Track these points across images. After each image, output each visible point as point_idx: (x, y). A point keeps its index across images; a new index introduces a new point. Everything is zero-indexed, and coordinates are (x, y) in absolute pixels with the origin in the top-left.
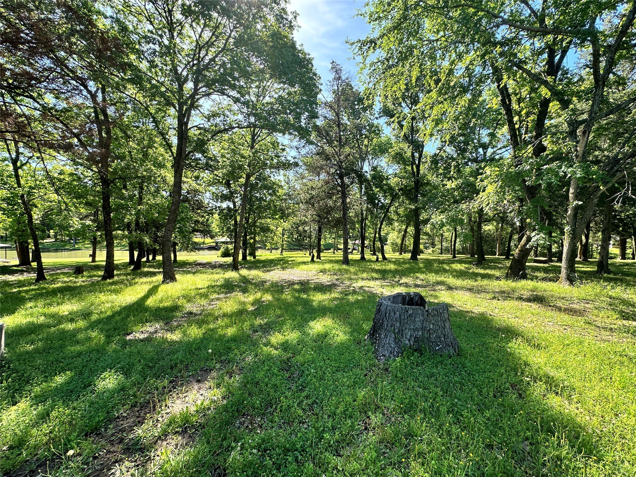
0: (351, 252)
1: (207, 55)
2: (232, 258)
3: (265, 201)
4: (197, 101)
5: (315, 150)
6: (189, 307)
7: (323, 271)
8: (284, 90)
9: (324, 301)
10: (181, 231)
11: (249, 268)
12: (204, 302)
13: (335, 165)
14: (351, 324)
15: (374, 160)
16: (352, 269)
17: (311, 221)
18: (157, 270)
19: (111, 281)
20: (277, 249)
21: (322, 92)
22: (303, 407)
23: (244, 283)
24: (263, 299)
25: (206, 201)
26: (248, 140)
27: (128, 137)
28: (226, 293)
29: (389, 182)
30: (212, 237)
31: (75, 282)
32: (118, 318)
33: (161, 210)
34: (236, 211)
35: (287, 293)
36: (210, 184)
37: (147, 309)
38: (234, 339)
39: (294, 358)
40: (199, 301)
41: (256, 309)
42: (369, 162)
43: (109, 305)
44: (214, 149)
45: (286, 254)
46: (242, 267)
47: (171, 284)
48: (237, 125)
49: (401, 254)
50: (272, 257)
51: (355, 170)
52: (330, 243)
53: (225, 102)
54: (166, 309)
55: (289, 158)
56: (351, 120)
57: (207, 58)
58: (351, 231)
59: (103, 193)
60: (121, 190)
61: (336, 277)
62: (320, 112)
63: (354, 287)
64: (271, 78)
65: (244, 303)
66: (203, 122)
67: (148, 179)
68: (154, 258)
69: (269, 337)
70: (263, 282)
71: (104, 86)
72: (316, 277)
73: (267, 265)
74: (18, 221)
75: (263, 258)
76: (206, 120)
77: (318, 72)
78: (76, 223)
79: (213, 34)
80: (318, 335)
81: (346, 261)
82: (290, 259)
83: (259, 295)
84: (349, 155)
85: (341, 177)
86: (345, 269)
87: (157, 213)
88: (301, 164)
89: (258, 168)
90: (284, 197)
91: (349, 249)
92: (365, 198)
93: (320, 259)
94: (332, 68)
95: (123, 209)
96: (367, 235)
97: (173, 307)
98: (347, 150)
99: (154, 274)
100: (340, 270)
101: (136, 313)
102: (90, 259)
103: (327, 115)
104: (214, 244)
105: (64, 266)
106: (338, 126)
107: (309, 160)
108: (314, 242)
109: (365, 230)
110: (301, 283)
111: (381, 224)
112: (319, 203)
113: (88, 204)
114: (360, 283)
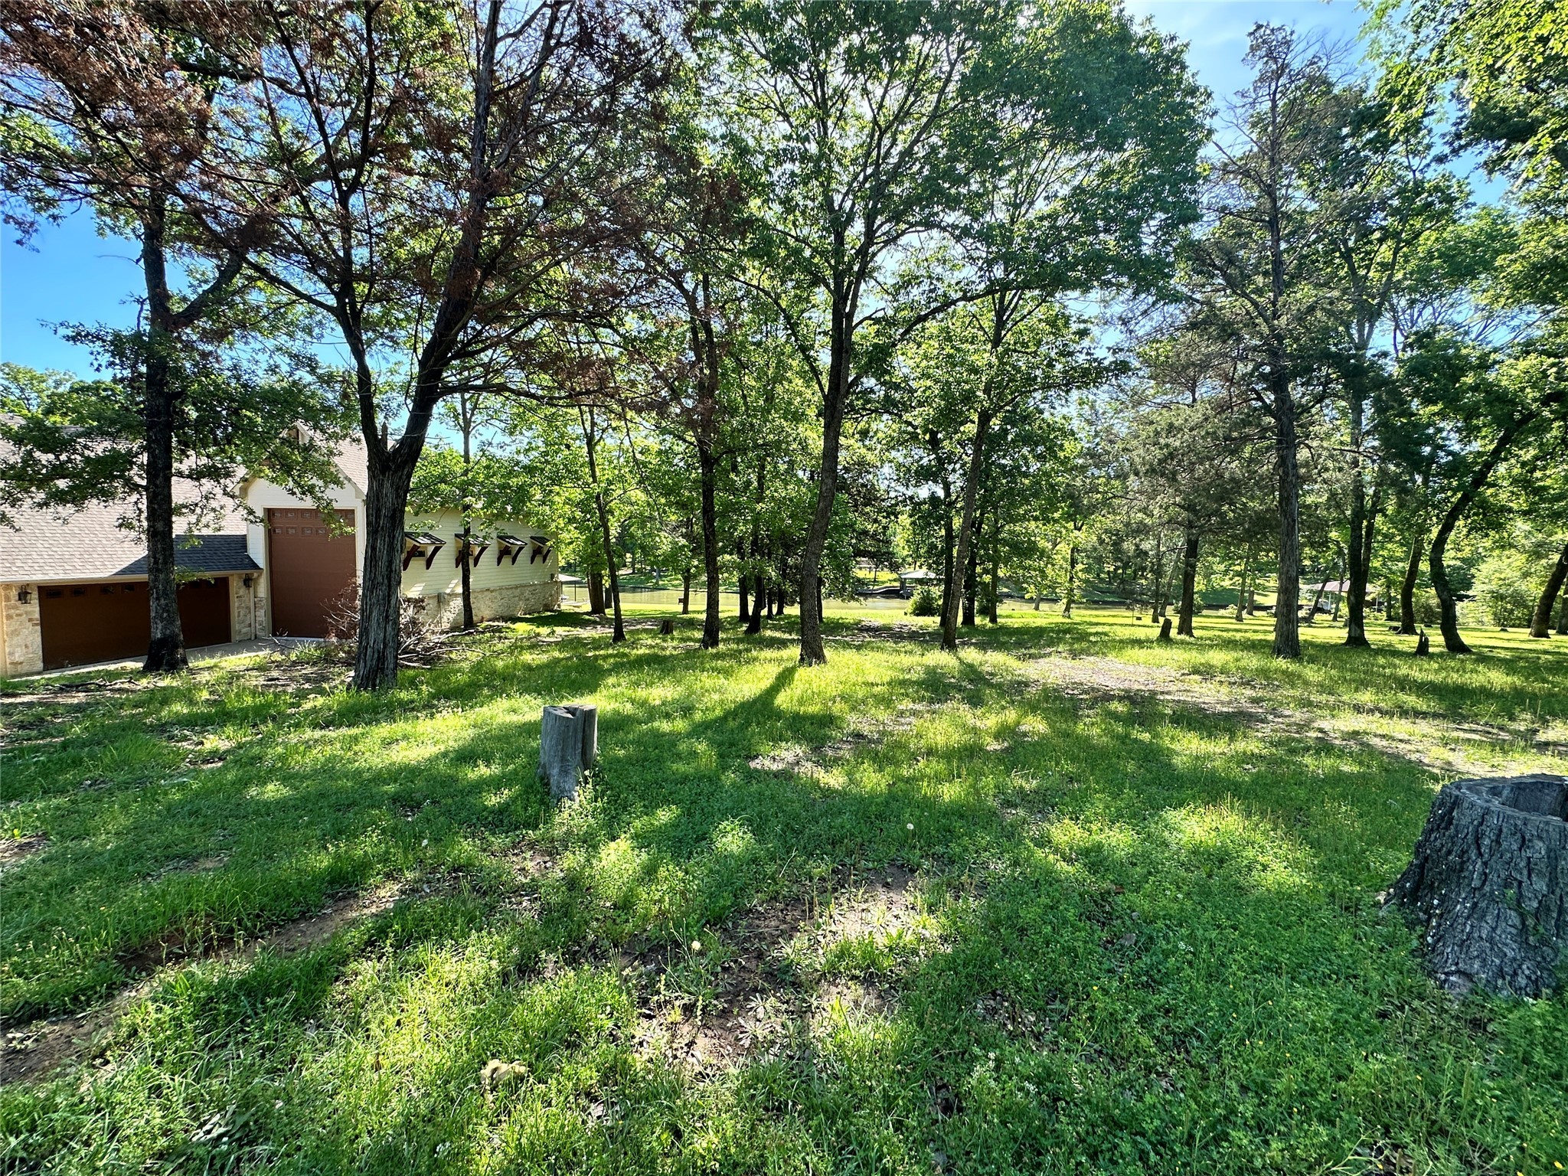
0: (1308, 620)
1: (894, 143)
2: (938, 619)
3: (1026, 475)
4: (871, 260)
5: (1182, 317)
6: (854, 722)
7: (1205, 672)
8: (1089, 166)
9: (1209, 757)
10: (833, 554)
11: (983, 647)
12: (883, 715)
13: (1255, 349)
14: (1316, 845)
15: (1418, 306)
16: (1312, 673)
17: (1162, 525)
18: (787, 636)
19: (714, 651)
20: (1055, 601)
21: (1214, 137)
22: (1157, 1033)
23: (971, 681)
24: (1023, 728)
25: (883, 486)
26: (986, 324)
27: (741, 366)
28: (931, 701)
29: (1491, 376)
30: (894, 567)
31: (664, 649)
32: (732, 724)
33: (797, 509)
34: (951, 504)
35: (1087, 720)
36: (893, 444)
37: (778, 714)
38: (957, 811)
39: (1121, 897)
40: (873, 711)
41: (1005, 750)
42: (1396, 319)
43: (716, 697)
44: (904, 363)
45: (1079, 615)
46: (964, 644)
47: (815, 668)
48: (960, 294)
49: (1541, 634)
50: (1041, 622)
51: (1337, 355)
52: (1224, 589)
53: (933, 244)
54: (812, 719)
55: (1099, 354)
56: (1322, 195)
57: (895, 151)
58: (1307, 550)
59: (704, 483)
60: (727, 472)
61: (1249, 692)
62: (1205, 200)
63: (1321, 730)
64: (1053, 146)
65: (975, 730)
66: (882, 304)
67: (777, 447)
68: (780, 611)
69: (1046, 825)
70: (1019, 683)
71: (706, 276)
72: (1180, 685)
73: (1029, 640)
74: (592, 541)
75: (1015, 623)
76: (890, 298)
77: (1201, 82)
78: (665, 542)
79: (910, 90)
80: (1195, 852)
81: (1288, 645)
82: (1093, 630)
83: (1011, 715)
84: (1311, 309)
85: (1278, 383)
86: (1285, 672)
87: (790, 517)
88: (1135, 363)
89: (1012, 393)
90: (1081, 461)
91: (1301, 607)
92: (1376, 443)
93: (1190, 634)
94: (1253, 49)
95: (734, 511)
96: (1376, 563)
97: (824, 716)
98: (1304, 293)
99: (783, 644)
100: (1264, 672)
101: (761, 720)
102: (680, 608)
103: (1230, 202)
104: (897, 584)
105: (646, 619)
106: (1273, 225)
107: (1165, 348)
108: (1170, 584)
109: (1368, 548)
110: (1129, 697)
111: (1447, 528)
112: (1192, 471)
113: (682, 506)
114: (1349, 722)
